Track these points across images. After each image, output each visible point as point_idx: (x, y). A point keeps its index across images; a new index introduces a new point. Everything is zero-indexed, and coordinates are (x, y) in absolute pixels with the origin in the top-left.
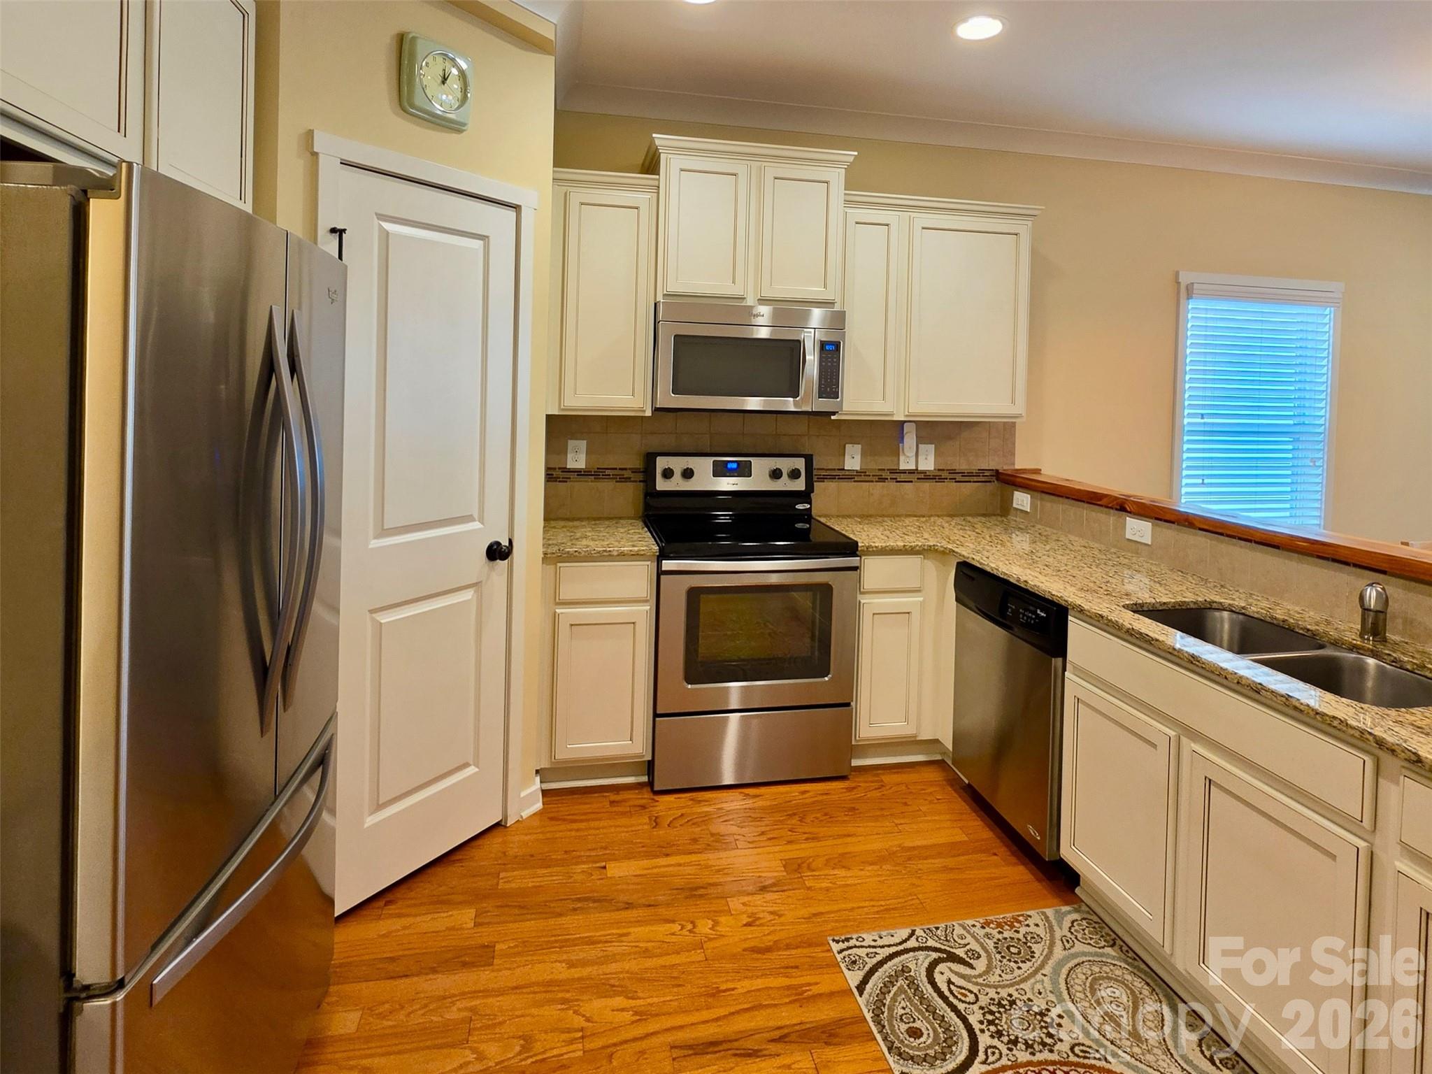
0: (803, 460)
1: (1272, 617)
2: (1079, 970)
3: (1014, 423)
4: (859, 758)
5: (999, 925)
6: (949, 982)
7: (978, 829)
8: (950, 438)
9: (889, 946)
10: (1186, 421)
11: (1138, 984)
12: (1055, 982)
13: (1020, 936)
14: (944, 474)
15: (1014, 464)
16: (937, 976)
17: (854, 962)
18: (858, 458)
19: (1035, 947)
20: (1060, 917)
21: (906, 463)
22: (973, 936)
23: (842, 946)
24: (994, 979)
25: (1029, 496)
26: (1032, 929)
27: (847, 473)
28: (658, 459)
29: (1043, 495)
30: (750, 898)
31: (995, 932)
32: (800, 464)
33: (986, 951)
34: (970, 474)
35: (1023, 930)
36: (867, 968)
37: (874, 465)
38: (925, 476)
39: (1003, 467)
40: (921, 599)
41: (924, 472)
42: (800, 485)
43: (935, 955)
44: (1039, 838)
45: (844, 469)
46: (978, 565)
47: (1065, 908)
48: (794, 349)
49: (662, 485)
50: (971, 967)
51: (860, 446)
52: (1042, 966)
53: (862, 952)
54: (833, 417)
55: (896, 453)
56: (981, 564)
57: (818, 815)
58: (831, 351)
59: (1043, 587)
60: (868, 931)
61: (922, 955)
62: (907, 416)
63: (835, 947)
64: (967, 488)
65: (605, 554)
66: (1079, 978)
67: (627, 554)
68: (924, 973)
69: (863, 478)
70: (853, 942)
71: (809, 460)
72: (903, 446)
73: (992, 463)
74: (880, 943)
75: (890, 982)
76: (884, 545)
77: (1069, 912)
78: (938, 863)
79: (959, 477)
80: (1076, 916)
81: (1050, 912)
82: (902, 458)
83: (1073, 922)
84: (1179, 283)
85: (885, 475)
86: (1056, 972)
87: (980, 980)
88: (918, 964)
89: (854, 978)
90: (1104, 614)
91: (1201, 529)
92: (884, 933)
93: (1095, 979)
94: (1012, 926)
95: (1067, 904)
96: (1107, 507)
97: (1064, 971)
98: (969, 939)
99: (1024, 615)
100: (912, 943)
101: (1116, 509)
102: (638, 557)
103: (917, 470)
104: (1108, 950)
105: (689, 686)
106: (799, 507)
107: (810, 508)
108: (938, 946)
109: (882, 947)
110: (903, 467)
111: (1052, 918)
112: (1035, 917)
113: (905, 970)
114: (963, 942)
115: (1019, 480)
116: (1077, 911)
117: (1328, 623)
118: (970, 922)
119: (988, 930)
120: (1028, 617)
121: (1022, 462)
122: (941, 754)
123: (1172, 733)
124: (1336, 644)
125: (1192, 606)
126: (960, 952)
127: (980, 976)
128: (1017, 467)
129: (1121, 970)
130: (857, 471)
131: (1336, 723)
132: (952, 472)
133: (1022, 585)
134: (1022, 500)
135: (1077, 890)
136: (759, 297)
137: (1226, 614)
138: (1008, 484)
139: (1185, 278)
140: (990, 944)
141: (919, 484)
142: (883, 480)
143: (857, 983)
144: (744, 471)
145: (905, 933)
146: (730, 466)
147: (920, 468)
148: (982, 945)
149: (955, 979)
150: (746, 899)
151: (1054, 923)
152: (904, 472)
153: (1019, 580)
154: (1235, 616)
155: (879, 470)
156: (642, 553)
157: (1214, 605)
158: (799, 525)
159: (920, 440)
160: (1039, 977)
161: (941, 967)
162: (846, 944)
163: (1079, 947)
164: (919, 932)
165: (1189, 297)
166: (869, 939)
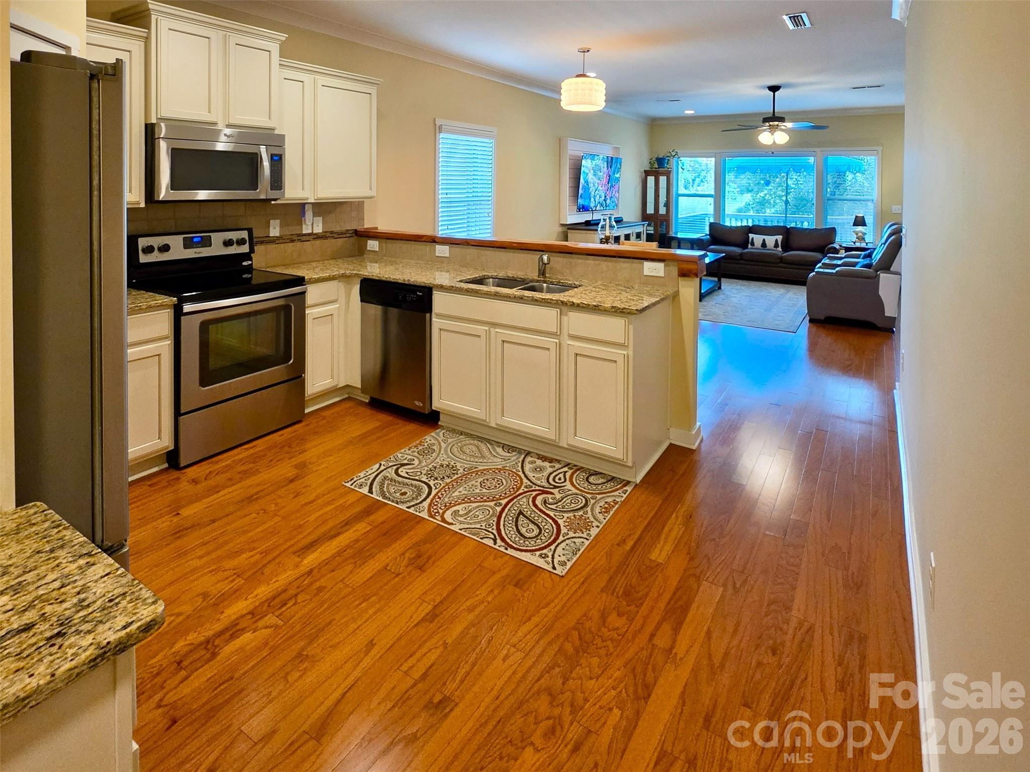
0: (246, 232)
1: (508, 277)
2: (454, 447)
3: (363, 201)
4: (308, 408)
5: (415, 446)
6: (407, 473)
7: (384, 418)
8: (330, 212)
9: (373, 473)
10: (440, 196)
11: (476, 442)
12: (447, 454)
13: (426, 446)
14: (328, 235)
15: (364, 226)
16: (402, 474)
17: (361, 485)
18: (278, 229)
19: (433, 448)
20: (438, 434)
21: (306, 230)
22: (407, 454)
23: (350, 483)
24: (424, 464)
25: (377, 242)
26: (429, 442)
27: (271, 239)
28: (140, 240)
29: (387, 240)
30: (287, 487)
31: (415, 449)
32: (244, 234)
33: (415, 457)
34: (342, 233)
35: (426, 444)
36: (369, 484)
37: (288, 232)
38: (317, 237)
39: (359, 228)
40: (338, 305)
41: (316, 234)
42: (245, 249)
43: (395, 467)
44: (421, 405)
45: (269, 237)
46: (377, 278)
47: (438, 431)
48: (253, 160)
49: (143, 259)
50: (413, 464)
51: (279, 221)
52: (440, 452)
53: (363, 480)
54: (273, 202)
55: (300, 224)
56: (379, 277)
57: (298, 441)
58: (277, 161)
59: (419, 280)
60: (360, 472)
61: (389, 470)
62: (315, 200)
63: (348, 485)
64: (340, 242)
65: (137, 308)
66: (455, 450)
67: (154, 306)
68: (395, 475)
69: (281, 241)
70: (355, 480)
71: (250, 231)
72: (305, 219)
73: (353, 226)
74: (368, 474)
75: (382, 485)
76: (319, 276)
77: (440, 431)
78: (374, 437)
79: (335, 236)
80: (443, 431)
81: (433, 434)
82: (304, 226)
83: (443, 434)
84: (435, 124)
85: (295, 238)
86: (446, 451)
87: (419, 467)
88: (391, 473)
89: (365, 490)
90: (454, 285)
91: (473, 245)
92: (367, 470)
93: (461, 448)
94: (421, 445)
95: (437, 429)
96: (425, 241)
97: (449, 450)
98: (406, 456)
99: (409, 297)
100: (382, 468)
101: (431, 242)
102: (161, 308)
103: (312, 233)
104: (461, 437)
105: (203, 389)
106: (245, 263)
107: (252, 264)
108: (394, 464)
109: (370, 474)
110: (304, 232)
111: (435, 436)
112: (428, 438)
113: (385, 478)
114: (404, 458)
115: (371, 234)
116: (443, 429)
117: (527, 275)
118: (403, 451)
119: (411, 450)
120: (412, 297)
121: (367, 225)
122: (347, 394)
123: (487, 328)
124: (531, 281)
125: (479, 278)
126: (406, 462)
127: (418, 465)
128: (365, 227)
129: (469, 441)
130: (277, 237)
131: (549, 301)
132: (332, 232)
133: (407, 283)
134: (373, 245)
135: (439, 423)
136: (227, 123)
137: (491, 280)
138: (363, 237)
139: (438, 123)
140: (416, 454)
141: (314, 242)
142: (292, 241)
143: (368, 491)
144: (207, 242)
145: (377, 466)
146: (195, 240)
147: (314, 232)
148: (412, 456)
149: (408, 471)
150: (285, 488)
151: (437, 437)
152: (305, 235)
153: (404, 280)
154: (494, 280)
155: (291, 235)
156: (165, 304)
157: (486, 277)
158: (245, 276)
159: (315, 215)
160: (441, 455)
161: (400, 470)
162: (353, 481)
163: (450, 441)
164: (383, 463)
165: (440, 132)
166: (362, 475)
